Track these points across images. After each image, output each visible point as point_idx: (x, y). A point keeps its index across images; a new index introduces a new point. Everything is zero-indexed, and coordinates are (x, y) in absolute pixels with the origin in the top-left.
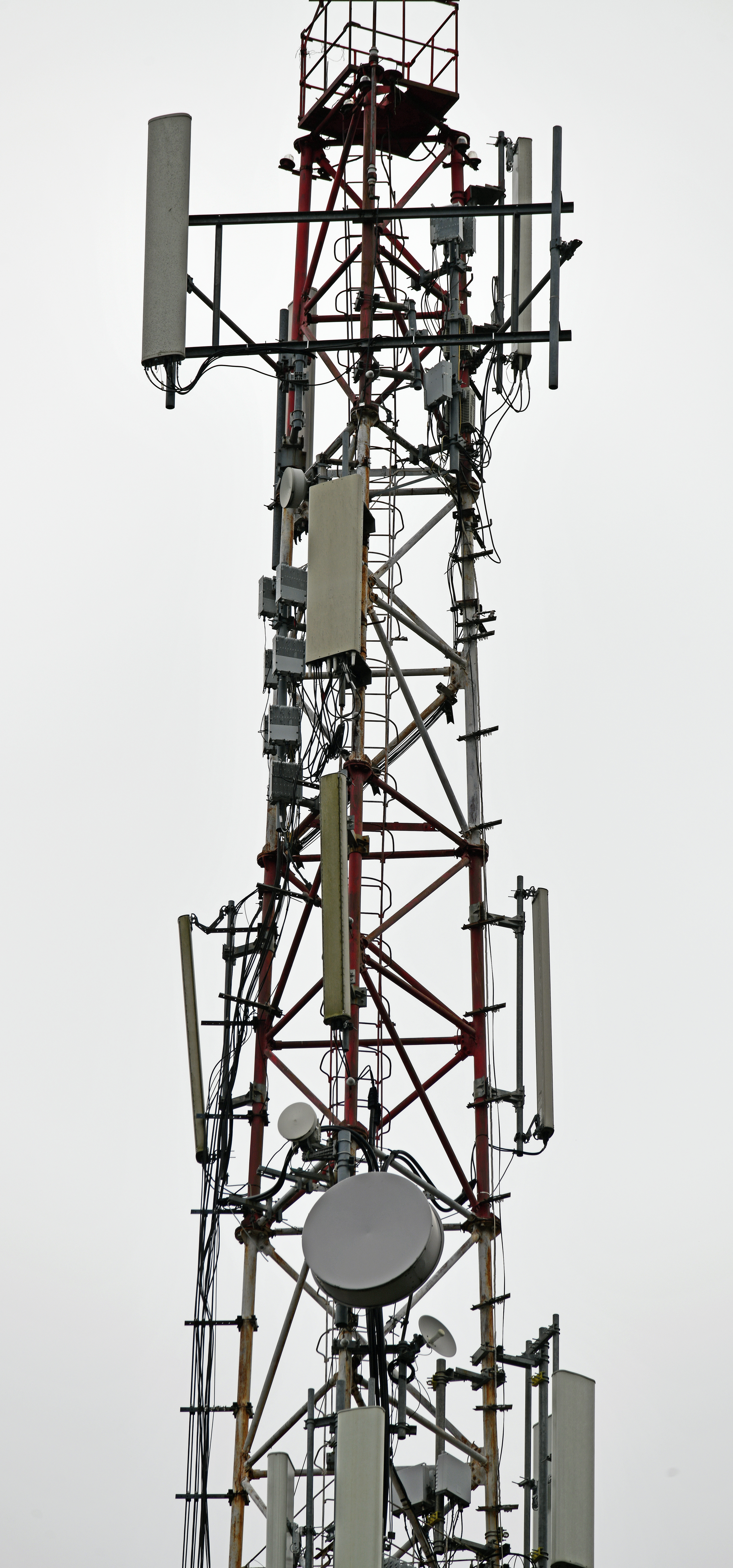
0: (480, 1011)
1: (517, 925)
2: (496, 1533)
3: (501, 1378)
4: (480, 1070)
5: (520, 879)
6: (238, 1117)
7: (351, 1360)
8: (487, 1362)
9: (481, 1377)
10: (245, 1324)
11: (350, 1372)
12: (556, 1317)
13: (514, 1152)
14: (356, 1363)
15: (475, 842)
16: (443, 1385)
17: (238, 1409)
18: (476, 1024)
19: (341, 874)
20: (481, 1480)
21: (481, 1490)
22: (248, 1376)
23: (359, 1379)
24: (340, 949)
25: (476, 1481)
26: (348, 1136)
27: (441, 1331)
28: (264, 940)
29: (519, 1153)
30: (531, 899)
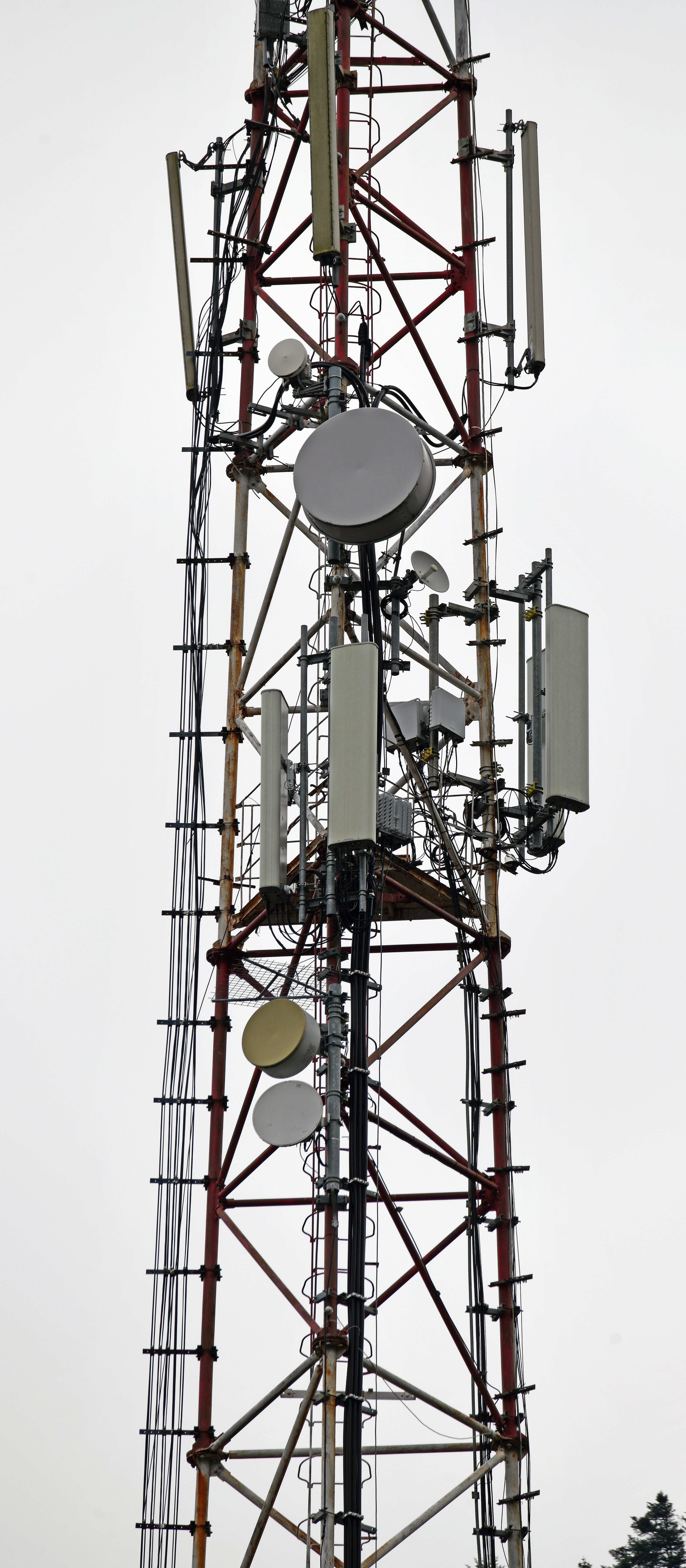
0: (470, 245)
1: (506, 159)
2: (491, 768)
3: (494, 613)
4: (471, 304)
5: (509, 113)
6: (228, 354)
7: (344, 596)
8: (480, 597)
9: (474, 612)
10: (237, 561)
11: (342, 609)
12: (549, 551)
13: (505, 386)
14: (349, 599)
15: (463, 76)
16: (436, 621)
17: (232, 646)
18: (466, 259)
19: (329, 109)
20: (475, 715)
21: (475, 725)
22: (240, 613)
23: (352, 616)
24: (328, 185)
25: (470, 716)
26: (339, 372)
27: (434, 566)
28: (252, 176)
29: (511, 387)
30: (520, 132)
